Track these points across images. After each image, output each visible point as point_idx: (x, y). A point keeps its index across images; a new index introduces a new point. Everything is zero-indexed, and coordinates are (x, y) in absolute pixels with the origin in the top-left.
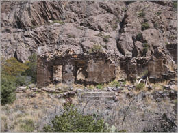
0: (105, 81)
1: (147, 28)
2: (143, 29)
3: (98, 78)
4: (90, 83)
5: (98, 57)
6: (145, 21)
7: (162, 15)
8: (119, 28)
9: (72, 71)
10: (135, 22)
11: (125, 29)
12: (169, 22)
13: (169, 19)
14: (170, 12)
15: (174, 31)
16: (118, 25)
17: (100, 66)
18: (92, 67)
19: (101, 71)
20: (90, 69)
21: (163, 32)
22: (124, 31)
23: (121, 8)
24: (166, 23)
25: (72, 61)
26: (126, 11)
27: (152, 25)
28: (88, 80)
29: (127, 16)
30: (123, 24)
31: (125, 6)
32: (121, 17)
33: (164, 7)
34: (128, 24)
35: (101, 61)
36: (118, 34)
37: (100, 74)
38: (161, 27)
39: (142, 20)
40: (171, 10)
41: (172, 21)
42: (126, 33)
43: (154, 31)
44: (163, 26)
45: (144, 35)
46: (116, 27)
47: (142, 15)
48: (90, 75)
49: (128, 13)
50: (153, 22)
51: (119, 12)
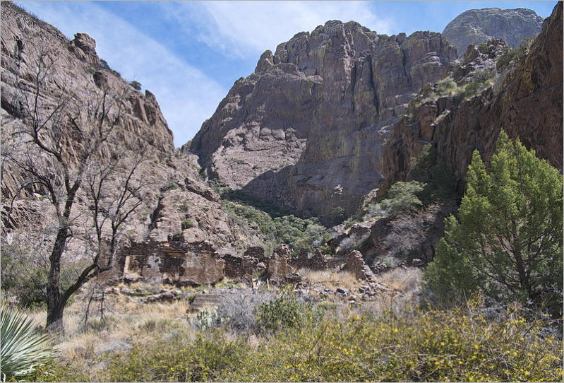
0: (209, 282)
1: (189, 226)
2: (183, 228)
3: (199, 277)
4: (186, 284)
5: (201, 249)
6: (187, 216)
7: (209, 213)
8: (149, 221)
9: (159, 265)
10: (173, 216)
11: (159, 224)
12: (217, 223)
13: (217, 219)
14: (219, 210)
15: (222, 235)
16: (148, 217)
17: (203, 261)
18: (191, 261)
19: (204, 269)
20: (188, 264)
21: (209, 234)
22: (157, 227)
23: (154, 194)
24: (213, 224)
25: (160, 250)
26: (160, 199)
27: (196, 223)
28: (183, 279)
29: (163, 206)
30: (156, 216)
31: (159, 193)
32: (153, 206)
33: (212, 203)
34: (163, 218)
35: (206, 255)
36: (146, 229)
37: (202, 272)
38: (208, 228)
39: (183, 215)
40: (219, 208)
41: (220, 222)
42: (159, 230)
43: (199, 231)
44: (209, 226)
45: (185, 235)
46: (144, 219)
47: (184, 209)
48: (187, 272)
49: (164, 202)
50: (198, 221)
51: (151, 200)
